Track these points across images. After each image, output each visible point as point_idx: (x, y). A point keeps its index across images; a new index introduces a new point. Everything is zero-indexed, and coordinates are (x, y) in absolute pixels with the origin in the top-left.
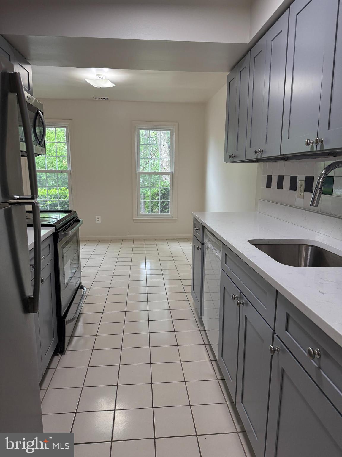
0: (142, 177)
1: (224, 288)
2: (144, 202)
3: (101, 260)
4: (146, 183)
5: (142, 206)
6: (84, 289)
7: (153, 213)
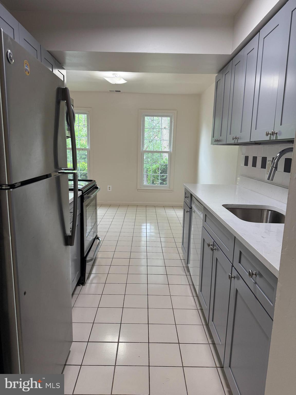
0: (146, 154)
1: (204, 239)
2: (146, 175)
3: (111, 220)
4: (149, 160)
5: (145, 179)
6: (99, 240)
7: (154, 184)
